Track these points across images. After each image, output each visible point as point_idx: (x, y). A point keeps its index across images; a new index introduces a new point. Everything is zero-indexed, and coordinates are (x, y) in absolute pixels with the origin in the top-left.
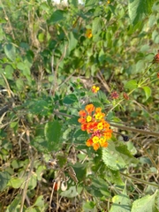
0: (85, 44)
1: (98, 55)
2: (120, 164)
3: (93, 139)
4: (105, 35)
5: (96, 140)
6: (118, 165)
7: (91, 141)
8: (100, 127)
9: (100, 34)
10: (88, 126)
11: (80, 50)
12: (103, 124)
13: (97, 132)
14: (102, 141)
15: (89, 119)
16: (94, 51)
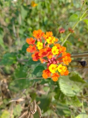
0: (33, 13)
1: (43, 21)
2: (76, 90)
3: (50, 68)
4: (44, 4)
6: (74, 91)
7: (48, 71)
8: (54, 52)
9: (42, 5)
10: (40, 55)
11: (31, 19)
12: (58, 48)
13: (52, 60)
14: (60, 68)
15: (40, 45)
16: (40, 19)
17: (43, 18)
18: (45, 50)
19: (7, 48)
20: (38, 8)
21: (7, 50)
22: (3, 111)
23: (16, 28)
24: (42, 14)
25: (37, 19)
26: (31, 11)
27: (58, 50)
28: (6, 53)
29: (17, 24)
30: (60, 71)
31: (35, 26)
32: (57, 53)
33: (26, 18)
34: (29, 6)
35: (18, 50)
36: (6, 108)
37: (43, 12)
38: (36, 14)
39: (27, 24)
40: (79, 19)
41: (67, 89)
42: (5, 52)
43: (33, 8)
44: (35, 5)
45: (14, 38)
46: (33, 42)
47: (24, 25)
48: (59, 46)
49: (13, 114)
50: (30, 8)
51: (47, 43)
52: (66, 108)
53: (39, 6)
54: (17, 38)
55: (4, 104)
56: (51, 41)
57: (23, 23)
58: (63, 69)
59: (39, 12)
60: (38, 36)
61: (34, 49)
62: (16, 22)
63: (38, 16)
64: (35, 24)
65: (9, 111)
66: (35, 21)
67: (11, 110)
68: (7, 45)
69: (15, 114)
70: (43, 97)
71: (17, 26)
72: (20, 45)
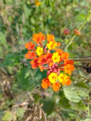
0: (36, 12)
3: (50, 77)
4: (49, 2)
5: (53, 78)
8: (55, 59)
9: (46, 3)
10: (39, 62)
11: (35, 18)
12: (60, 54)
13: (53, 67)
14: (62, 78)
15: (40, 51)
16: (44, 18)
17: (47, 16)
18: (45, 57)
19: (10, 47)
20: (42, 6)
21: (9, 50)
22: (5, 111)
23: (19, 27)
24: (46, 12)
25: (41, 18)
26: (34, 9)
27: (59, 57)
28: (9, 53)
29: (21, 23)
30: (61, 81)
31: (39, 25)
32: (58, 60)
33: (30, 17)
34: (33, 4)
35: (21, 50)
36: (9, 109)
37: (47, 11)
38: (40, 13)
39: (30, 23)
40: (86, 19)
41: (72, 94)
42: (7, 52)
43: (37, 6)
44: (38, 4)
45: (18, 38)
46: (32, 47)
47: (28, 24)
48: (61, 51)
49: (16, 115)
50: (34, 6)
51: (48, 49)
52: (71, 111)
53: (42, 4)
54: (20, 37)
55: (6, 104)
56: (52, 46)
57: (26, 22)
58: (65, 79)
59: (42, 11)
60: (38, 40)
61: (33, 54)
62: (19, 21)
63: (42, 15)
64: (39, 23)
65: (12, 112)
66: (39, 20)
67: (14, 111)
68: (10, 44)
69: (18, 115)
70: (47, 100)
71: (21, 25)
72: (23, 45)
